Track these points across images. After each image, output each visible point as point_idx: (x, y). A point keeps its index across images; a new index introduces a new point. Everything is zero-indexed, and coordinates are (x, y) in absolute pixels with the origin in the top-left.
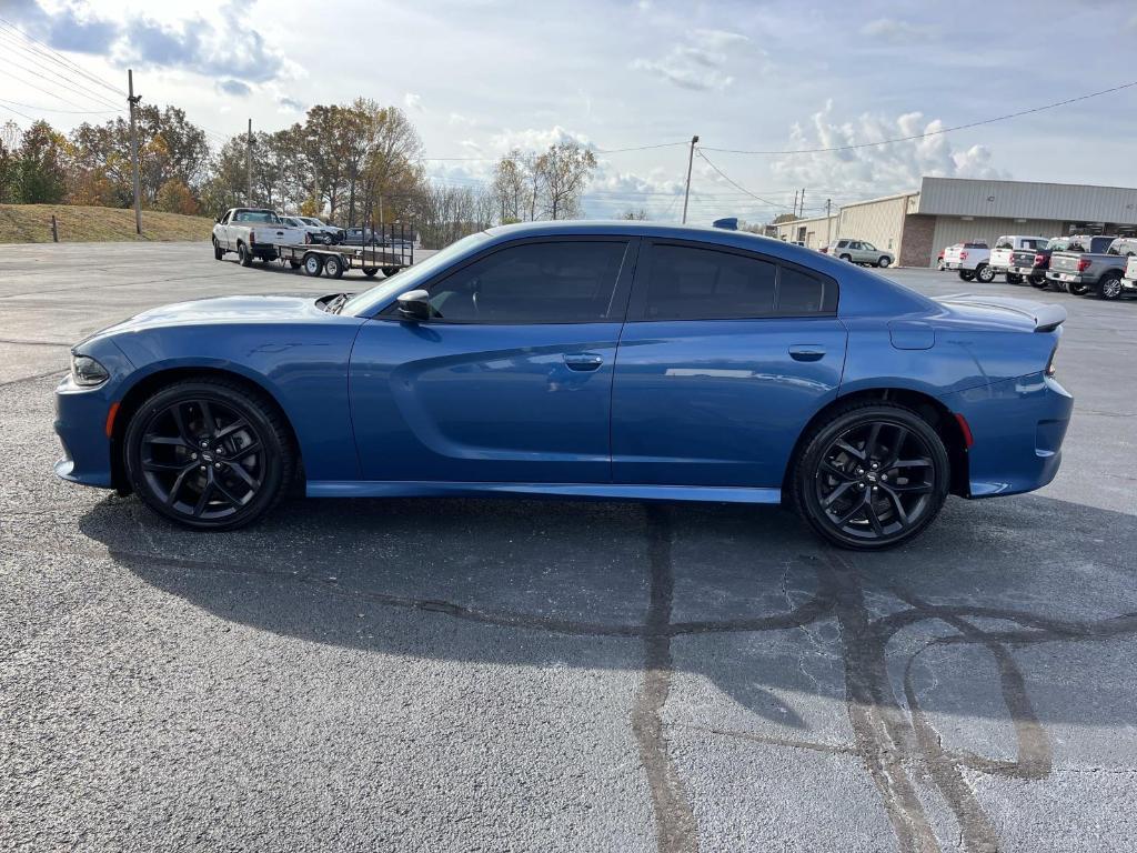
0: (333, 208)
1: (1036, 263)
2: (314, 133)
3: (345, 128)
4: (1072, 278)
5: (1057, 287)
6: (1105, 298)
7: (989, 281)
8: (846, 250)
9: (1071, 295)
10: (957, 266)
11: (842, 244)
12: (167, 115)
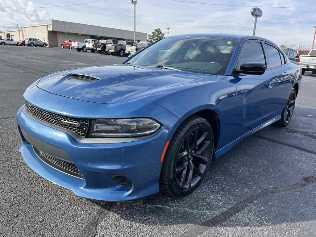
1: (101, 47)
4: (113, 51)
5: (107, 53)
6: (120, 56)
7: (86, 52)
8: (32, 41)
9: (112, 56)
10: (77, 47)
11: (30, 39)
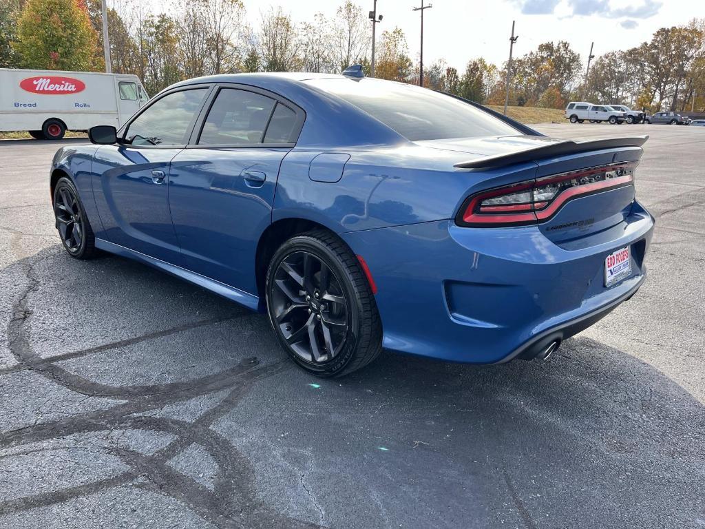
0: (661, 99)
2: (656, 47)
3: (679, 42)
12: (558, 47)
